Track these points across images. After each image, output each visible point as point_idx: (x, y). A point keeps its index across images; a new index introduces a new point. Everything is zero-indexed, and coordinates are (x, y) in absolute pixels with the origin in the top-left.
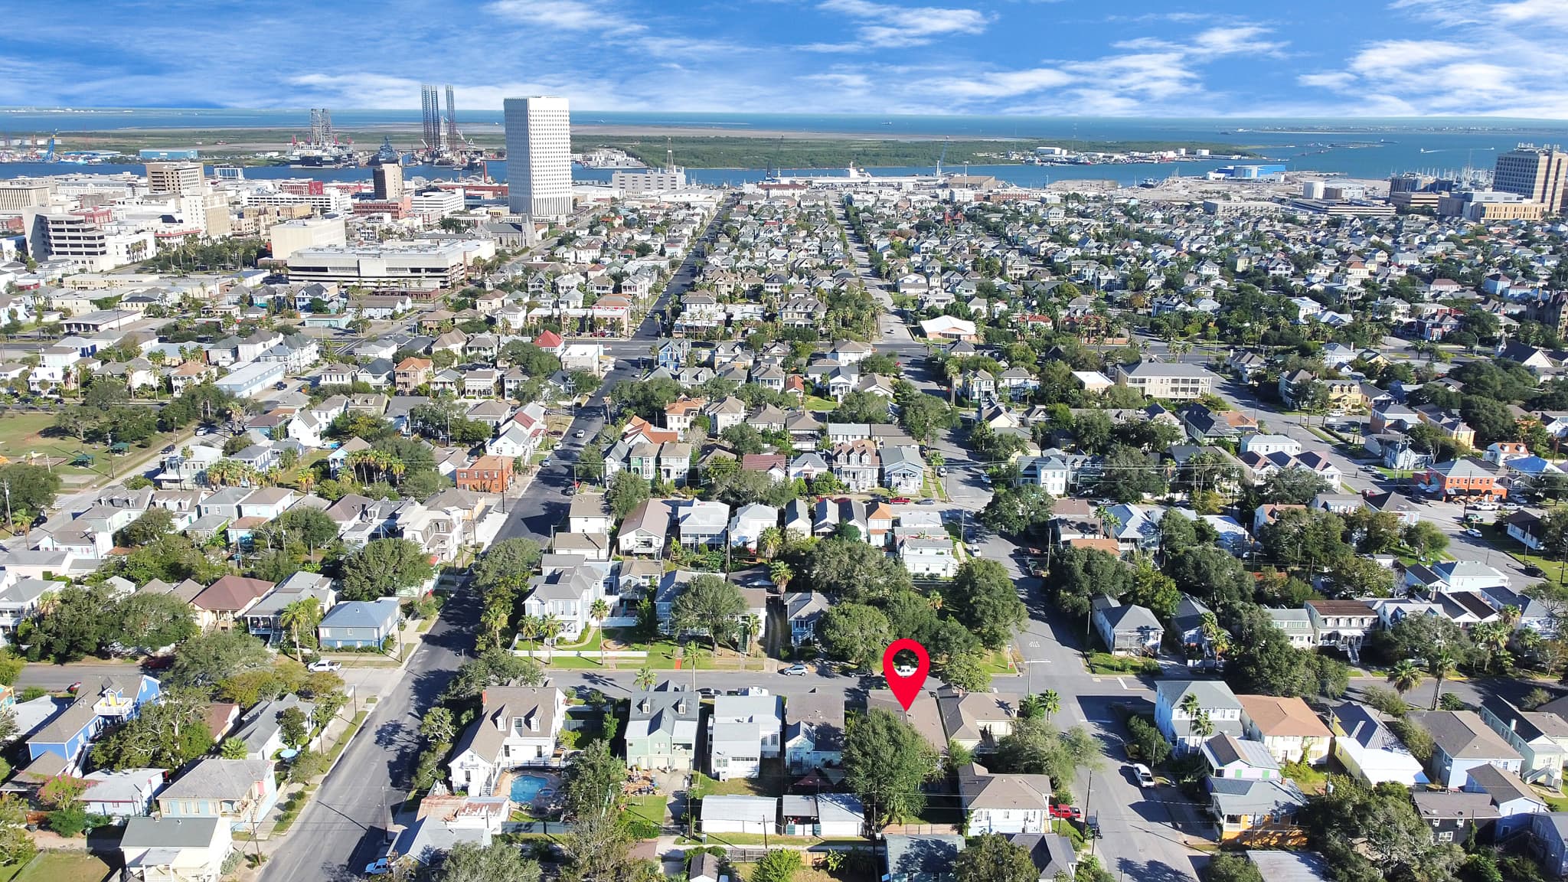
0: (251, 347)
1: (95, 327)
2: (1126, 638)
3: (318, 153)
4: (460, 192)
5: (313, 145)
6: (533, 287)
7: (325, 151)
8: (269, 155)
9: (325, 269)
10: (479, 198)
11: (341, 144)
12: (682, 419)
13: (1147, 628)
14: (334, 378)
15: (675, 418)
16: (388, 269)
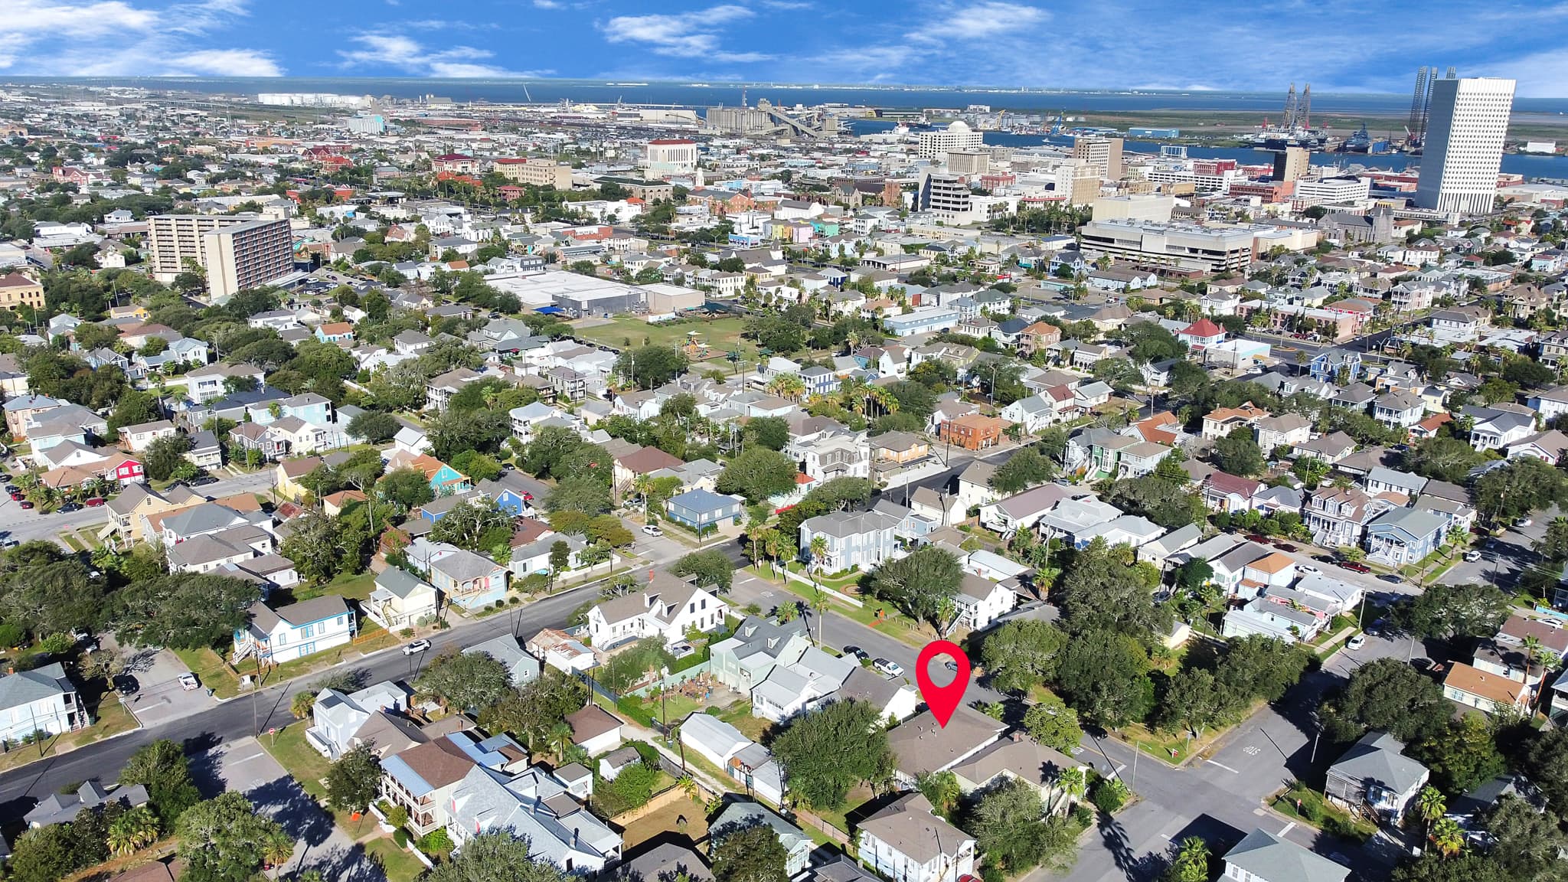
0: (949, 295)
1: (885, 266)
2: (1341, 782)
3: (1284, 136)
4: (1366, 182)
5: (1282, 128)
6: (1294, 280)
7: (1292, 134)
8: (1245, 137)
9: (1112, 241)
10: (1394, 189)
11: (1313, 129)
12: (1219, 426)
13: (1381, 784)
14: (972, 330)
15: (1212, 423)
16: (1168, 247)
